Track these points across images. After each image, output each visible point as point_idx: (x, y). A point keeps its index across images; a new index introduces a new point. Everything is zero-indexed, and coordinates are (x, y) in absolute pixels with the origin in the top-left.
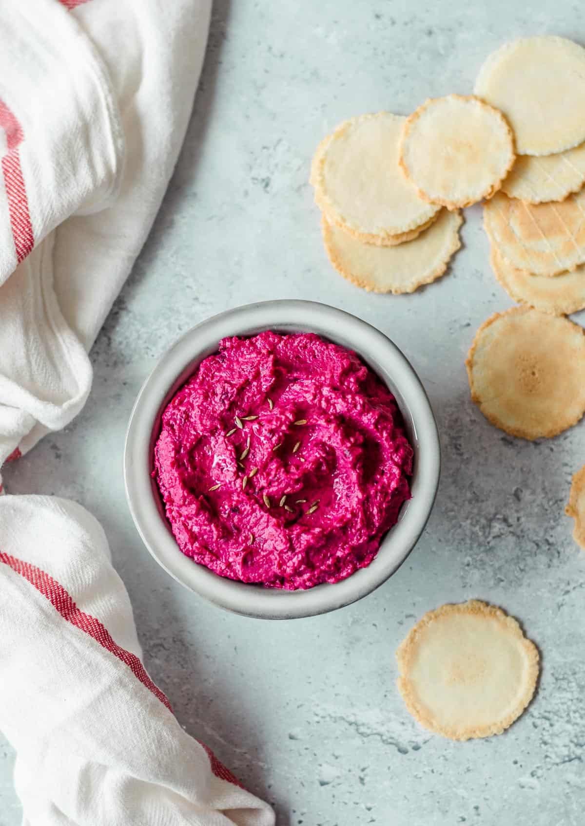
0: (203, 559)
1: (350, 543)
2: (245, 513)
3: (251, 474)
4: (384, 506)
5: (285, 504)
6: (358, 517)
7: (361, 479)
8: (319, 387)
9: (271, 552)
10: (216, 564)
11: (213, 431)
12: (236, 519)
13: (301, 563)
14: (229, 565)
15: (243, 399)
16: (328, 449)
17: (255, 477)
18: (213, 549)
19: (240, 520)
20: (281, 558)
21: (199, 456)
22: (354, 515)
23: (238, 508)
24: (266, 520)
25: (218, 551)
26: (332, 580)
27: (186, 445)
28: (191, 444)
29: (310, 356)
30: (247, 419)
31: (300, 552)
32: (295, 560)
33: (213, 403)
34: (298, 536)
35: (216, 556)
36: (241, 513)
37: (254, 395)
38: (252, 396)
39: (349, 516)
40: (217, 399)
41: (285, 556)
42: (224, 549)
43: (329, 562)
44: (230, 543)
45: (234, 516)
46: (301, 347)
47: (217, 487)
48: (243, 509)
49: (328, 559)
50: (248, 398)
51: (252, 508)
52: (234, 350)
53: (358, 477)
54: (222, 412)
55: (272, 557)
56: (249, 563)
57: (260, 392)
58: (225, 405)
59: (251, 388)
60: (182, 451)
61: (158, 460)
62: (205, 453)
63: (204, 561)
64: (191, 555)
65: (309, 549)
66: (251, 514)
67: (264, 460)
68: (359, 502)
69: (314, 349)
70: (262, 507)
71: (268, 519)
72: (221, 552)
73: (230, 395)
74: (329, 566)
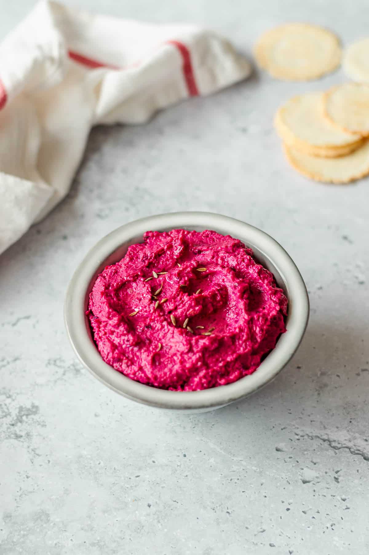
0: (121, 366)
1: (238, 352)
2: (156, 328)
3: (162, 301)
4: (265, 328)
5: (187, 325)
6: (244, 332)
7: (247, 306)
8: (216, 253)
9: (175, 354)
10: (131, 368)
11: (135, 278)
12: (148, 334)
13: (198, 360)
14: (141, 369)
15: (159, 262)
16: (222, 286)
17: (165, 304)
18: (129, 356)
19: (152, 334)
20: (183, 358)
21: (123, 294)
22: (241, 330)
23: (150, 325)
24: (172, 332)
25: (133, 358)
26: (223, 381)
27: (113, 285)
28: (118, 284)
29: (210, 241)
30: (161, 273)
31: (198, 352)
32: (194, 358)
33: (136, 262)
34: (197, 341)
35: (132, 362)
36: (153, 328)
37: (167, 260)
38: (166, 260)
39: (237, 330)
40: (140, 260)
41: (186, 357)
42: (138, 357)
43: (221, 364)
44: (143, 351)
45: (147, 332)
46: (204, 237)
47: (135, 313)
48: (154, 326)
49: (220, 362)
50: (163, 262)
51: (162, 325)
52: (154, 238)
53: (245, 304)
54: (143, 267)
55: (175, 358)
56: (157, 364)
57: (172, 258)
58: (145, 263)
59: (165, 256)
60: (110, 288)
61: (92, 299)
62: (127, 293)
63: (121, 367)
64: (111, 363)
65: (205, 349)
66: (161, 329)
67: (173, 295)
68: (246, 321)
69: (214, 237)
70: (170, 324)
71: (173, 331)
72: (136, 359)
73: (149, 257)
74: (221, 367)
